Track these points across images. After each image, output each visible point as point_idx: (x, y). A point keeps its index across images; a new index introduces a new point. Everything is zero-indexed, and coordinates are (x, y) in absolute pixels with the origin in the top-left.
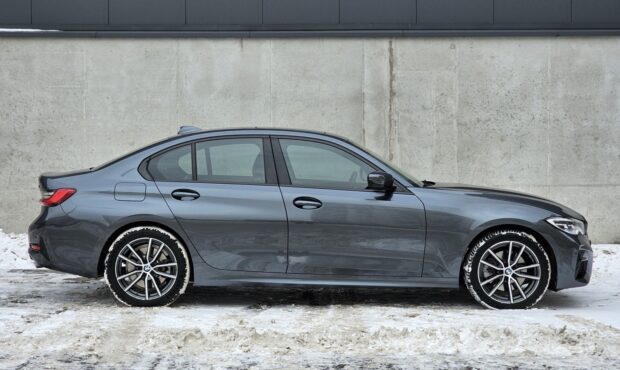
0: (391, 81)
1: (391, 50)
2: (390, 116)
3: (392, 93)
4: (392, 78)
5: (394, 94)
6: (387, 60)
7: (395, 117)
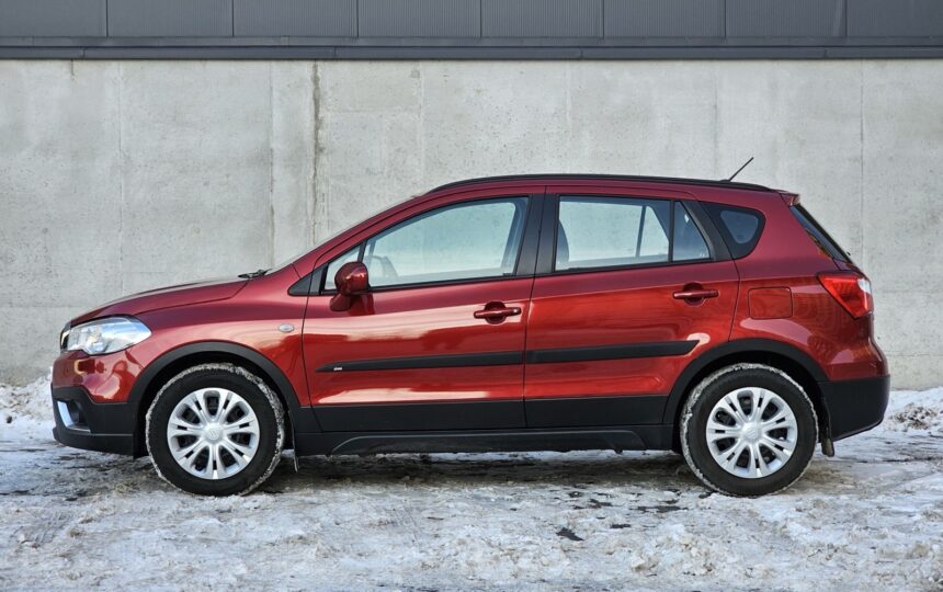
0: (317, 129)
1: (316, 80)
2: (314, 186)
3: (319, 150)
4: (318, 123)
5: (321, 150)
6: (311, 96)
7: (322, 188)
